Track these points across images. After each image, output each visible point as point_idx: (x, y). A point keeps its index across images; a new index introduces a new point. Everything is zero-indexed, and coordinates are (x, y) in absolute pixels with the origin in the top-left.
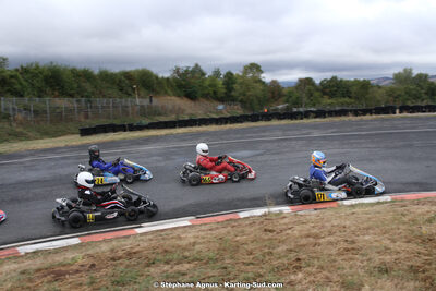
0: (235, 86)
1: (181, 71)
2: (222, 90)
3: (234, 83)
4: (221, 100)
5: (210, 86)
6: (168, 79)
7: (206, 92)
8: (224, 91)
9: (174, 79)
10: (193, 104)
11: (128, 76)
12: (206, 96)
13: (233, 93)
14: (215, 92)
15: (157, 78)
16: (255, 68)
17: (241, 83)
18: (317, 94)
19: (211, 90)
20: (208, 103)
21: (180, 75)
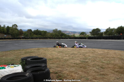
0: (10, 30)
3: (9, 29)
4: (5, 34)
7: (1, 31)
8: (6, 31)
13: (9, 32)
16: (16, 25)
17: (11, 30)
18: (32, 34)
20: (2, 34)
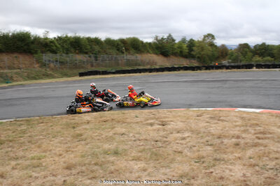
0: (194, 48)
1: (159, 38)
3: (194, 46)
4: (186, 57)
5: (178, 48)
6: (150, 44)
7: (176, 51)
8: (187, 51)
9: (154, 43)
10: (165, 59)
11: (122, 41)
12: (175, 54)
13: (193, 53)
14: (181, 52)
15: (142, 42)
16: (211, 36)
17: (198, 46)
18: (250, 54)
19: (178, 51)
20: (176, 58)
21: (158, 41)
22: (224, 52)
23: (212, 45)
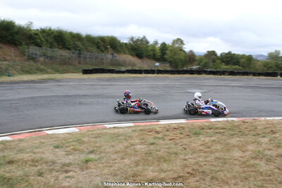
1: (134, 40)
2: (158, 53)
3: (167, 50)
4: (158, 60)
5: (152, 50)
6: (126, 44)
7: (149, 54)
8: (160, 54)
9: (130, 44)
10: (140, 61)
11: (102, 39)
12: (149, 57)
13: (166, 56)
14: (154, 55)
15: (120, 42)
16: (180, 41)
17: (171, 51)
18: (218, 61)
19: (151, 53)
20: (149, 61)
21: (134, 42)
22: (191, 57)
23: (181, 50)
